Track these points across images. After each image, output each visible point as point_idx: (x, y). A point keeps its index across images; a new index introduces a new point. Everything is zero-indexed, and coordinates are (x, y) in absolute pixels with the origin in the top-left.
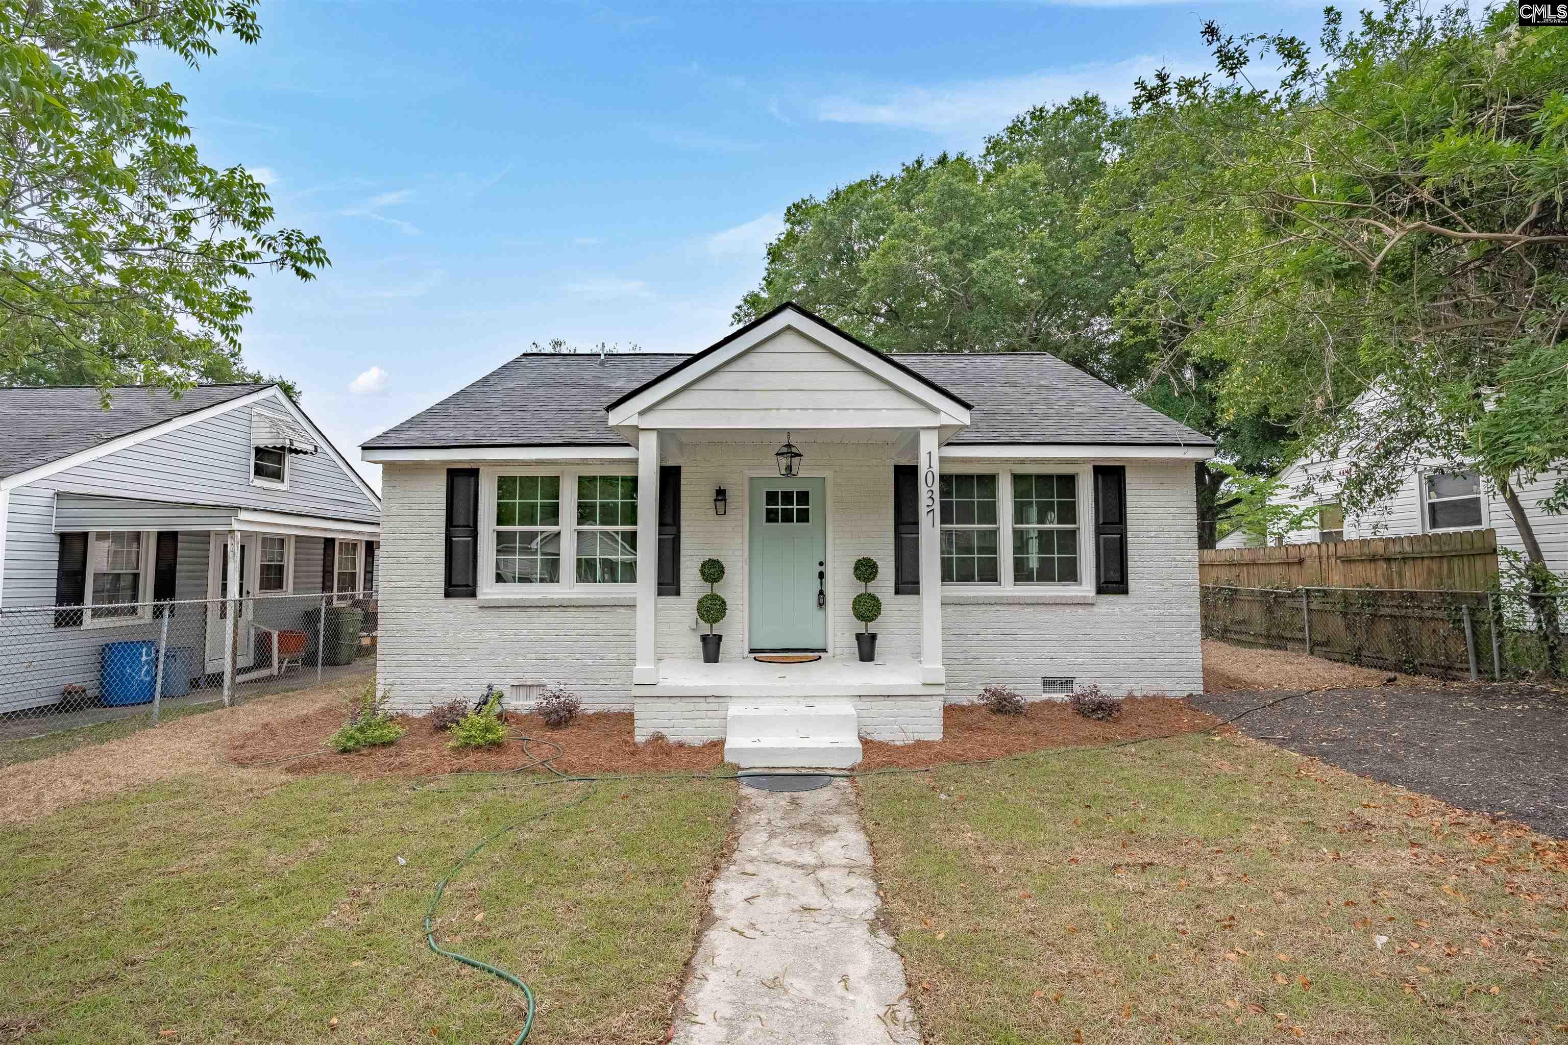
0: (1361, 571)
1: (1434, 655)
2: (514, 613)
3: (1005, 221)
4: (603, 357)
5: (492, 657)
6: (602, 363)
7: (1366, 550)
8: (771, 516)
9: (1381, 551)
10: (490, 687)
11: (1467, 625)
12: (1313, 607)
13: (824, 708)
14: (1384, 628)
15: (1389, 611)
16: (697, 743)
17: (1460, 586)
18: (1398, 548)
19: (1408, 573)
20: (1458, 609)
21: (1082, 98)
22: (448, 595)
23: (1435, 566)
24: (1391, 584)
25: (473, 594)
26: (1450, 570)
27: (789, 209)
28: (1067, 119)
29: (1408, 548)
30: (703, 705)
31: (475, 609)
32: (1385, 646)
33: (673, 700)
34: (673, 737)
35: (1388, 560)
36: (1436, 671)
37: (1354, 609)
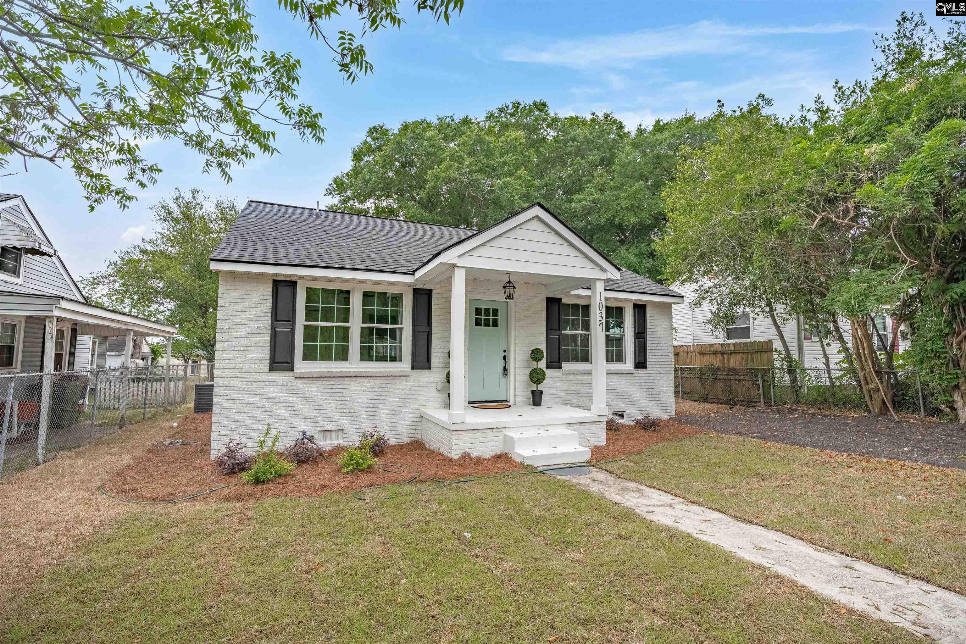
0: (709, 359)
1: (744, 397)
2: (321, 381)
3: (508, 161)
4: (318, 211)
5: (303, 412)
6: (317, 215)
7: (712, 349)
8: (478, 323)
9: (719, 349)
10: (304, 433)
11: (760, 382)
12: (683, 376)
13: (553, 431)
14: (720, 384)
15: (722, 377)
16: (487, 456)
17: (756, 365)
18: (727, 348)
19: (732, 360)
20: (757, 376)
21: (539, 101)
22: (271, 369)
23: (745, 356)
24: (724, 365)
25: (292, 369)
26: (752, 359)
27: (370, 129)
28: (530, 112)
29: (732, 349)
30: (490, 433)
31: (292, 379)
32: (720, 392)
33: (474, 432)
34: (474, 455)
35: (723, 354)
36: (745, 403)
37: (706, 376)
